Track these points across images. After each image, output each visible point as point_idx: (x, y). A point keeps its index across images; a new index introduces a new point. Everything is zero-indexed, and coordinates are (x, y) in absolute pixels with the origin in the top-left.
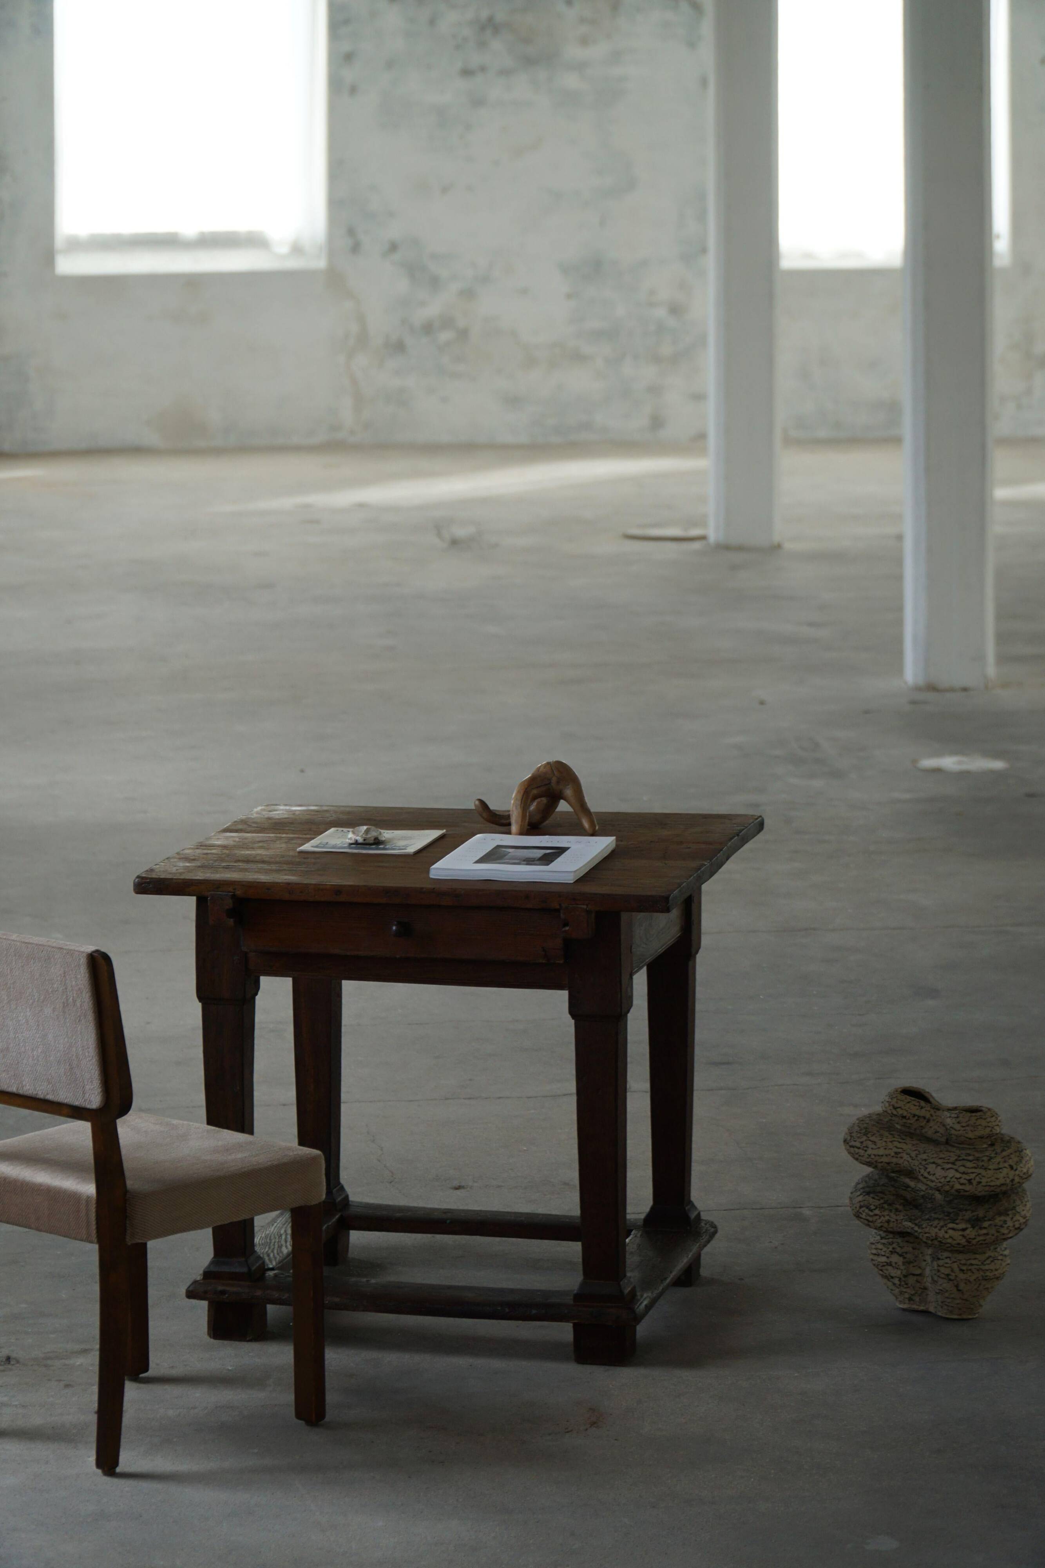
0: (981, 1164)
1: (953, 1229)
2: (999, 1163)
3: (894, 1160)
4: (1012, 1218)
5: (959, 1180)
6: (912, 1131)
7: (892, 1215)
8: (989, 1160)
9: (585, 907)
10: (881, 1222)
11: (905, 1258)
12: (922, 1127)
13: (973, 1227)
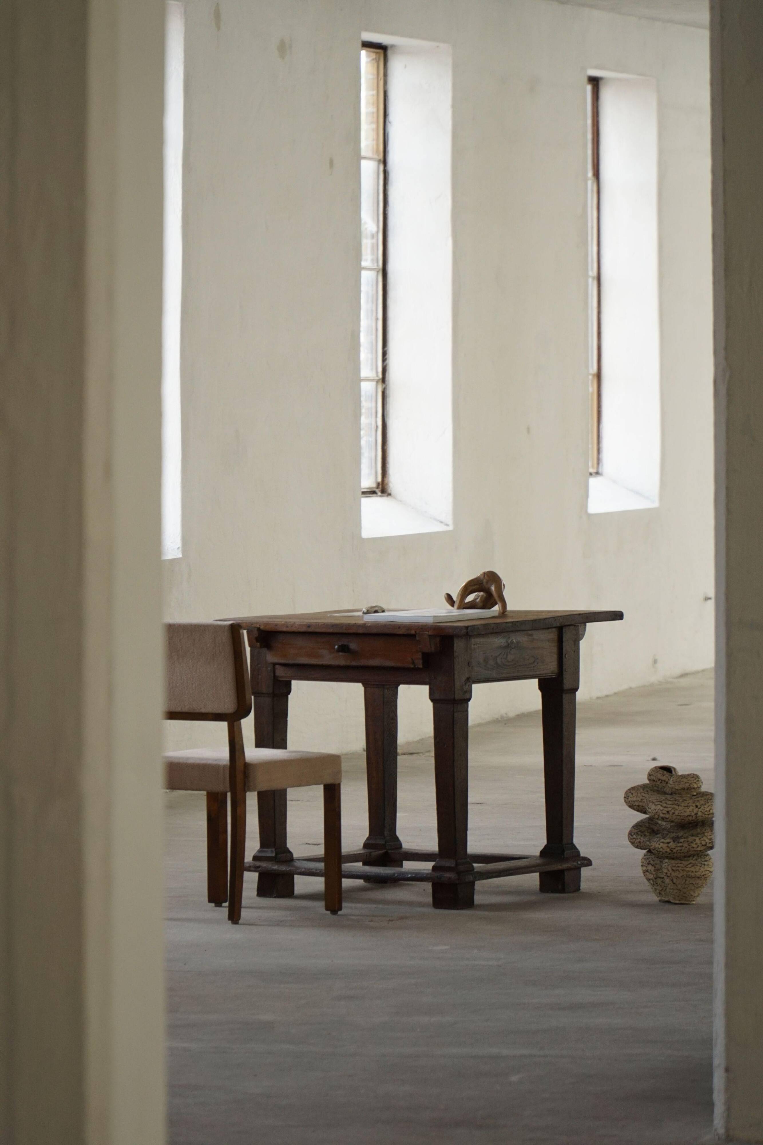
0: (676, 802)
1: (663, 842)
2: (688, 803)
3: (641, 804)
4: (700, 839)
5: (662, 811)
6: (660, 789)
7: (642, 838)
8: (683, 801)
9: (427, 633)
10: (637, 843)
11: (655, 867)
12: (664, 787)
13: (674, 841)
